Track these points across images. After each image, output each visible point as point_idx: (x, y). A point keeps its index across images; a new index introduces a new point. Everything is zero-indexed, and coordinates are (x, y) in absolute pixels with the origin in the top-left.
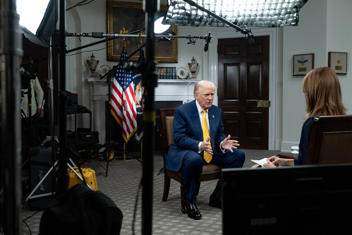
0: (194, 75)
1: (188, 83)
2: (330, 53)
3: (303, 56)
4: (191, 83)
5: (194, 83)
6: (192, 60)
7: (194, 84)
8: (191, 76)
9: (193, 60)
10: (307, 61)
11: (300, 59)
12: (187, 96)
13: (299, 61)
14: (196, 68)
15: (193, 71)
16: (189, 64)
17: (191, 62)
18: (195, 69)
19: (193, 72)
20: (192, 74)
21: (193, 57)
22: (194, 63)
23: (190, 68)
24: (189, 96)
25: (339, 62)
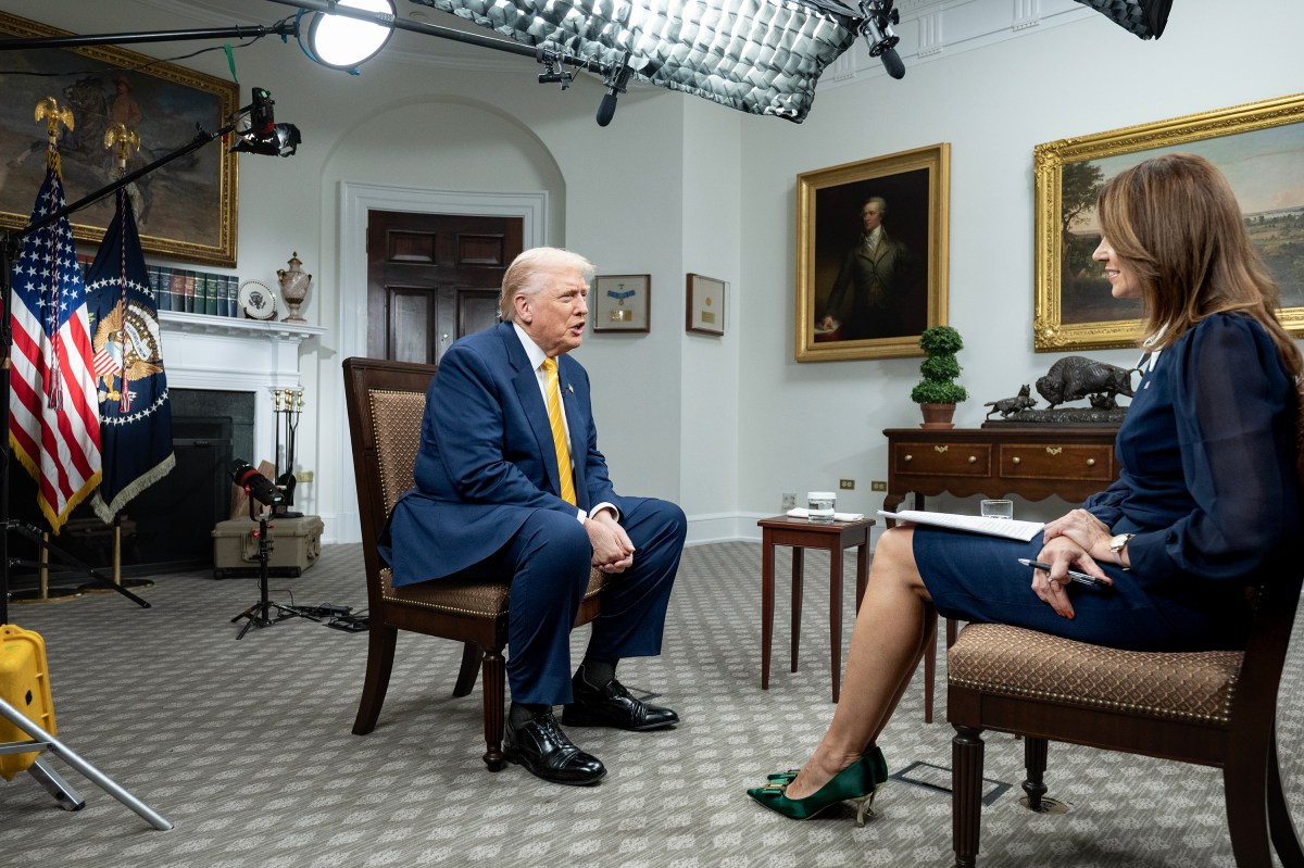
0: (298, 308)
1: (276, 333)
2: (690, 277)
3: (621, 281)
4: (287, 334)
5: (296, 334)
6: (290, 262)
7: (296, 338)
8: (284, 312)
9: (294, 261)
10: (632, 293)
11: (614, 286)
12: (270, 378)
13: (611, 294)
14: (306, 290)
15: (295, 295)
16: (282, 274)
17: (286, 268)
18: (303, 291)
19: (294, 301)
20: (291, 308)
21: (295, 254)
22: (299, 273)
23: (283, 285)
24: (279, 377)
25: (709, 302)
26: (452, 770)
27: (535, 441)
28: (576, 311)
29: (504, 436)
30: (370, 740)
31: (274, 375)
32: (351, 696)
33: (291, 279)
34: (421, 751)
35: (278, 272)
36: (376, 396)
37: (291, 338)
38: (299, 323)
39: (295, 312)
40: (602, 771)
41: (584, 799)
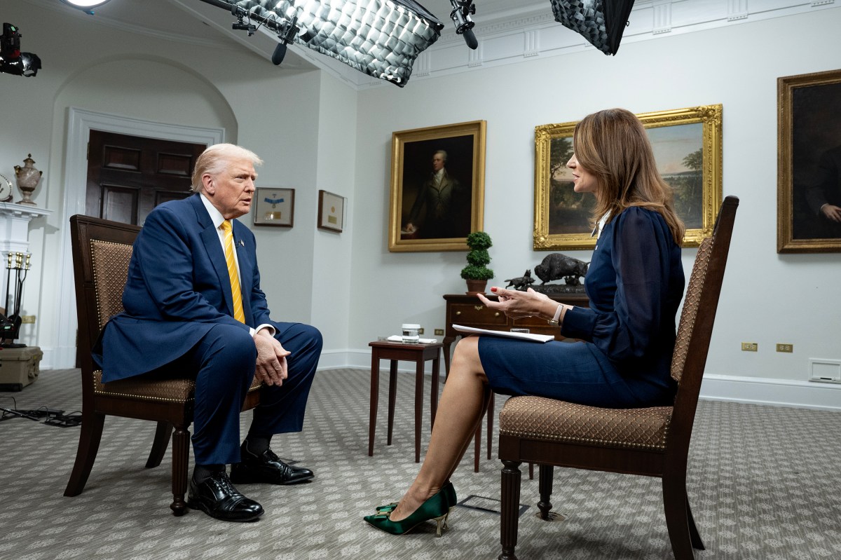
0: (30, 195)
1: (11, 211)
2: (321, 192)
3: (274, 192)
4: (20, 213)
5: (27, 214)
6: (26, 161)
7: (27, 217)
8: (18, 196)
9: (29, 161)
10: (282, 200)
11: (270, 196)
12: (4, 245)
13: (267, 200)
14: (37, 182)
15: (28, 185)
16: (18, 169)
17: (22, 165)
18: (35, 183)
19: (26, 190)
20: (24, 194)
21: (30, 155)
22: (32, 169)
23: (18, 177)
24: (11, 244)
25: (333, 210)
26: (145, 517)
27: (216, 277)
28: (246, 189)
29: (193, 272)
30: (79, 500)
31: (8, 242)
32: (63, 470)
33: (25, 173)
34: (121, 506)
35: (15, 168)
36: (96, 244)
37: (23, 216)
38: (31, 206)
39: (27, 197)
40: (261, 511)
41: (247, 530)
